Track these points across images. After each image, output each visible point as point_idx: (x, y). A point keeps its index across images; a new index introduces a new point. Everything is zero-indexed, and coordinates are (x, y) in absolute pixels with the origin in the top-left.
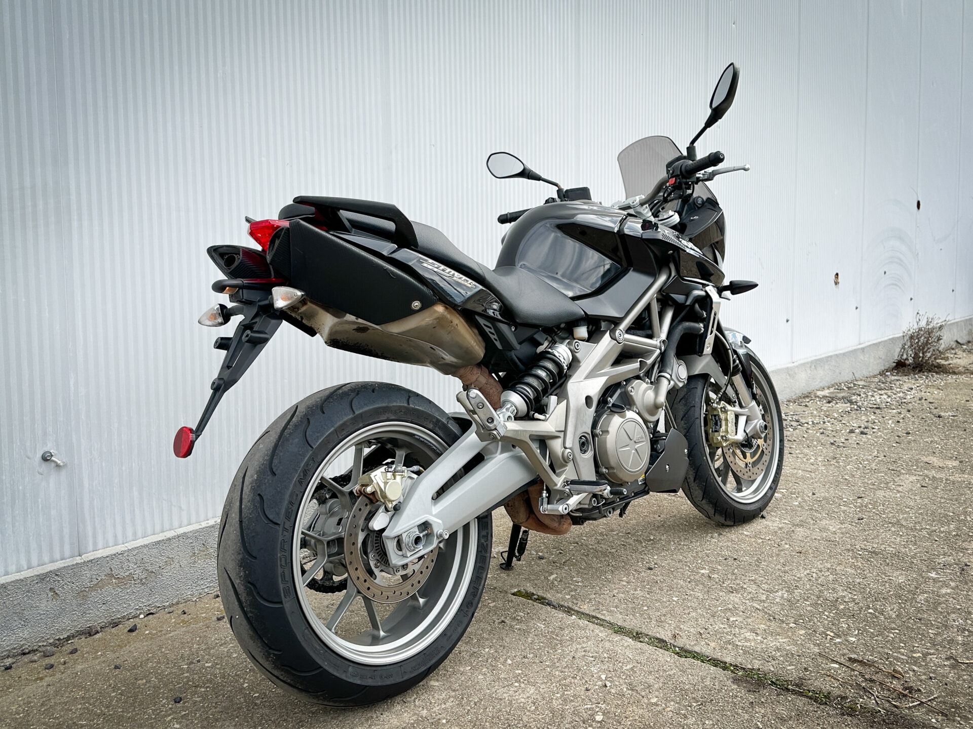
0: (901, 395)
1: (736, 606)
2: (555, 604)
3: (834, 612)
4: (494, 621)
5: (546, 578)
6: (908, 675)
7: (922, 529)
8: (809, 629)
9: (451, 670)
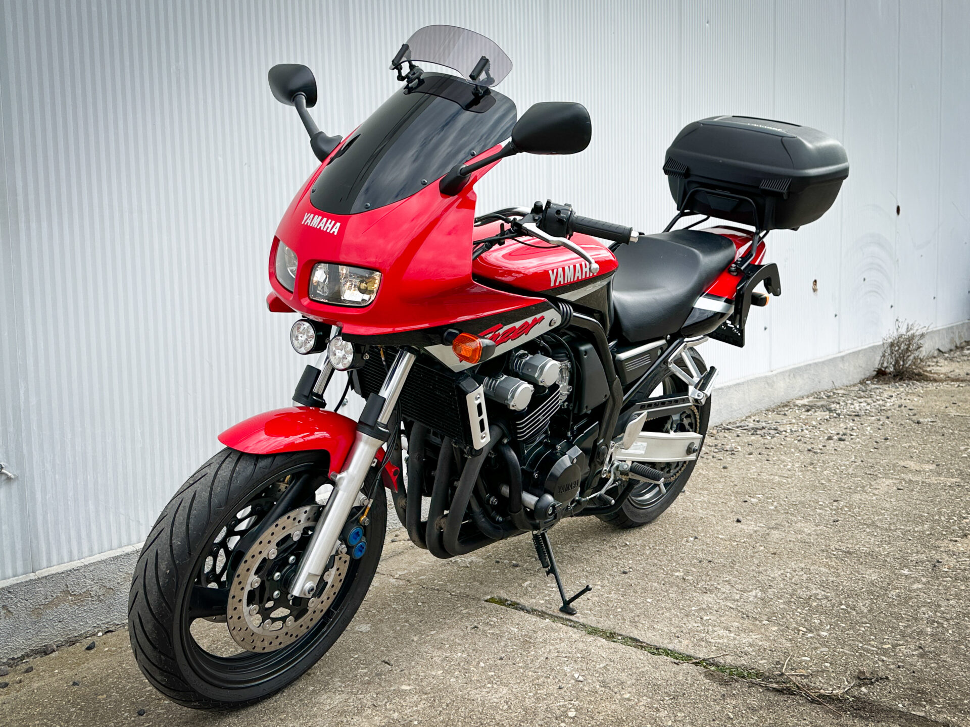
0: (881, 402)
1: (710, 605)
2: (528, 609)
3: (807, 609)
4: (467, 627)
5: (520, 585)
6: (877, 665)
7: (896, 529)
8: (782, 626)
9: (422, 674)
